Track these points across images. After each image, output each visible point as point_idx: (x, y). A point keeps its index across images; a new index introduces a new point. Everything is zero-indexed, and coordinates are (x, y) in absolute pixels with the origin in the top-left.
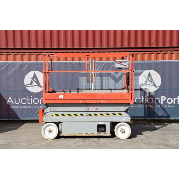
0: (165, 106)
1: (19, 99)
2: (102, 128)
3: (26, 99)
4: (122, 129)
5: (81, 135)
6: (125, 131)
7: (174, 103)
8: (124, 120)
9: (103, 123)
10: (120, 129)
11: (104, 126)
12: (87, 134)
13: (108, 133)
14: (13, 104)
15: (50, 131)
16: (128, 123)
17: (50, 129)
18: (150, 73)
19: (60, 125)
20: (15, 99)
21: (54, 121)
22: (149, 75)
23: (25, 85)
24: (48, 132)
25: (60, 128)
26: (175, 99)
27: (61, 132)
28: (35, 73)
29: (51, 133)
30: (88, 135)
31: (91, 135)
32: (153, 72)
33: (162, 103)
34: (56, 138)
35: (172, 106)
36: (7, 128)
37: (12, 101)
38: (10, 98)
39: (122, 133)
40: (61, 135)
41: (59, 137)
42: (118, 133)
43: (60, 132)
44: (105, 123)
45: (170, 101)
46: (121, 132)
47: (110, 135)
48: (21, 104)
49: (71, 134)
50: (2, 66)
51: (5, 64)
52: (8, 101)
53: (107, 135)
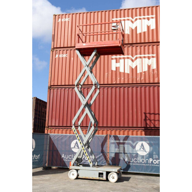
0: (152, 165)
1: (68, 155)
2: (101, 174)
4: (113, 176)
5: (89, 178)
7: (158, 163)
8: (114, 170)
10: (111, 176)
11: (102, 174)
13: (104, 178)
15: (73, 174)
16: (116, 172)
18: (142, 143)
19: (78, 171)
20: (66, 155)
21: (75, 169)
22: (142, 145)
23: (71, 147)
24: (72, 175)
25: (78, 173)
26: (158, 161)
28: (77, 141)
30: (93, 178)
31: (95, 179)
32: (144, 143)
33: (150, 163)
34: (76, 179)
35: (157, 165)
36: (59, 172)
37: (64, 157)
38: (63, 155)
40: (79, 177)
41: (77, 178)
42: (110, 178)
43: (78, 175)
44: (103, 172)
45: (155, 162)
46: (112, 178)
47: (106, 179)
48: (68, 159)
49: (84, 177)
50: (60, 137)
51: (62, 135)
52: (62, 157)
53: (104, 179)
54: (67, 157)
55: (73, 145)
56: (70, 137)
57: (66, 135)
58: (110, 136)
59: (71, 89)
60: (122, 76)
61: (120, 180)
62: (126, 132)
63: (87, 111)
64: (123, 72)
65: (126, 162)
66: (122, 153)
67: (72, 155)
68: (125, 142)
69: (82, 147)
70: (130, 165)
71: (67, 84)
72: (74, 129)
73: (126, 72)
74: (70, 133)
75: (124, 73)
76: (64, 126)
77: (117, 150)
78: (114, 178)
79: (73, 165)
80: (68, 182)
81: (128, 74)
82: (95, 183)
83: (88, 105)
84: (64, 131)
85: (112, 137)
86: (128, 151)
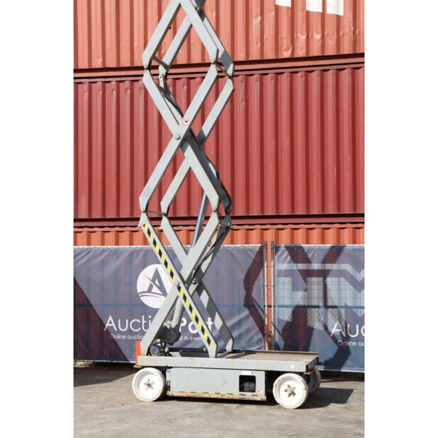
1: (127, 321)
2: (246, 382)
3: (139, 321)
4: (289, 386)
5: (206, 396)
6: (295, 391)
8: (292, 367)
9: (251, 372)
10: (284, 387)
11: (252, 379)
12: (218, 394)
13: (260, 394)
14: (116, 330)
15: (149, 385)
16: (300, 374)
17: (149, 380)
19: (167, 373)
20: (119, 320)
21: (157, 365)
23: (139, 292)
24: (147, 387)
25: (168, 379)
27: (169, 387)
28: (157, 269)
29: (150, 389)
30: (220, 397)
31: (227, 397)
34: (159, 400)
36: (97, 377)
37: (113, 325)
38: (110, 318)
39: (289, 396)
40: (169, 393)
41: (164, 397)
42: (280, 394)
43: (166, 388)
44: (254, 374)
46: (287, 394)
47: (265, 398)
48: (130, 332)
49: (187, 393)
50: (98, 256)
51: (103, 251)
52: (107, 325)
53: (259, 399)
54: (123, 326)
55: (143, 282)
56: (132, 254)
57: (116, 251)
58: (276, 249)
59: (127, 84)
60: (316, 25)
61: (314, 400)
62: (331, 234)
63: (190, 159)
64: (320, 10)
65: (334, 338)
66: (318, 307)
67: (141, 320)
68: (328, 266)
69: (179, 288)
70: (348, 347)
71: (111, 63)
72: (148, 225)
73: (330, 11)
74: (131, 243)
75: (323, 14)
76: (107, 217)
77: (299, 298)
78: (293, 393)
79: (149, 353)
80: (132, 410)
81: (338, 17)
82: (229, 412)
83: (193, 139)
84: (110, 236)
85: (284, 252)
86: (340, 298)
